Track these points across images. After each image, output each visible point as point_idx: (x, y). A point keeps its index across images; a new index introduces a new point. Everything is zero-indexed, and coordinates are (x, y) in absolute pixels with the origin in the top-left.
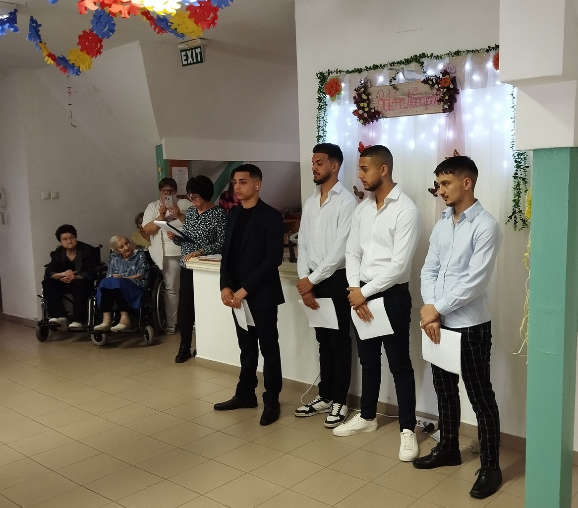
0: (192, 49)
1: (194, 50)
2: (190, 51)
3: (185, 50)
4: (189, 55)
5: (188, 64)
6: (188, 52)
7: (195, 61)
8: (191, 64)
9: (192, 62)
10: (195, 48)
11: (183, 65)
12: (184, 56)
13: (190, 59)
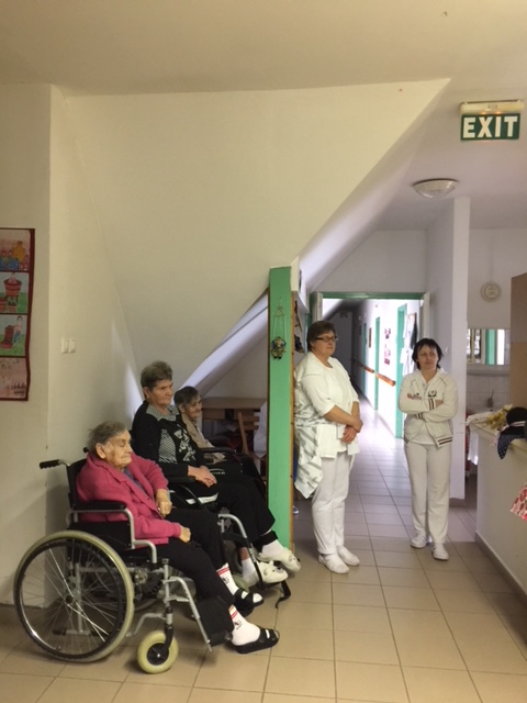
0: (494, 116)
1: (498, 119)
2: (490, 119)
3: (477, 116)
4: (485, 123)
5: (476, 138)
6: (482, 119)
7: (498, 134)
8: (485, 137)
9: (489, 135)
10: (503, 116)
11: (463, 139)
12: (470, 124)
13: (485, 130)
